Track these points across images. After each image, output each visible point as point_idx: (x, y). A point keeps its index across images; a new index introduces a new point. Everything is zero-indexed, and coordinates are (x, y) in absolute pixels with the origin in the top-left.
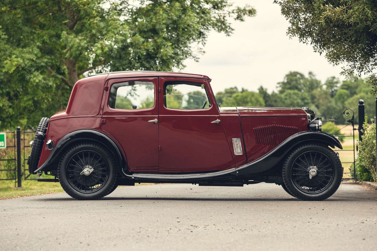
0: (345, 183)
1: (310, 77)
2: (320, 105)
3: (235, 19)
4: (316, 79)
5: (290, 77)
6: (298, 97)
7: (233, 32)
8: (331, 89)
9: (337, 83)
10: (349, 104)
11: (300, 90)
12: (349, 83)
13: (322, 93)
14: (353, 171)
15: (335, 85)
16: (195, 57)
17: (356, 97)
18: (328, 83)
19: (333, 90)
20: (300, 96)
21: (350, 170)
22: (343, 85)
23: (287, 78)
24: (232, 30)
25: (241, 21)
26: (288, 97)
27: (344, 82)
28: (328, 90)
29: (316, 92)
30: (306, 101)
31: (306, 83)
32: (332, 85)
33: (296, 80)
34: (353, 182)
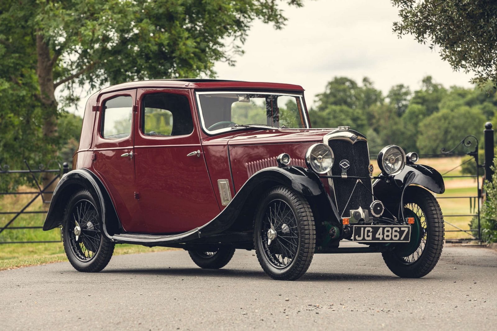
0: (466, 246)
1: (365, 85)
2: (381, 128)
3: (289, 4)
4: (373, 89)
5: (336, 86)
6: (347, 116)
7: (285, 22)
8: (398, 104)
9: (406, 94)
10: (426, 126)
11: (350, 105)
12: (425, 94)
13: (384, 109)
14: (476, 228)
15: (404, 97)
16: (229, 60)
17: (435, 115)
18: (392, 95)
19: (400, 105)
20: (350, 114)
21: (471, 226)
22: (414, 98)
23: (329, 87)
24: (285, 19)
25: (298, 7)
26: (331, 117)
27: (417, 92)
28: (392, 106)
29: (375, 108)
30: (359, 122)
31: (360, 95)
32: (399, 97)
33: (344, 90)
34: (477, 244)
